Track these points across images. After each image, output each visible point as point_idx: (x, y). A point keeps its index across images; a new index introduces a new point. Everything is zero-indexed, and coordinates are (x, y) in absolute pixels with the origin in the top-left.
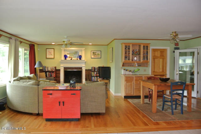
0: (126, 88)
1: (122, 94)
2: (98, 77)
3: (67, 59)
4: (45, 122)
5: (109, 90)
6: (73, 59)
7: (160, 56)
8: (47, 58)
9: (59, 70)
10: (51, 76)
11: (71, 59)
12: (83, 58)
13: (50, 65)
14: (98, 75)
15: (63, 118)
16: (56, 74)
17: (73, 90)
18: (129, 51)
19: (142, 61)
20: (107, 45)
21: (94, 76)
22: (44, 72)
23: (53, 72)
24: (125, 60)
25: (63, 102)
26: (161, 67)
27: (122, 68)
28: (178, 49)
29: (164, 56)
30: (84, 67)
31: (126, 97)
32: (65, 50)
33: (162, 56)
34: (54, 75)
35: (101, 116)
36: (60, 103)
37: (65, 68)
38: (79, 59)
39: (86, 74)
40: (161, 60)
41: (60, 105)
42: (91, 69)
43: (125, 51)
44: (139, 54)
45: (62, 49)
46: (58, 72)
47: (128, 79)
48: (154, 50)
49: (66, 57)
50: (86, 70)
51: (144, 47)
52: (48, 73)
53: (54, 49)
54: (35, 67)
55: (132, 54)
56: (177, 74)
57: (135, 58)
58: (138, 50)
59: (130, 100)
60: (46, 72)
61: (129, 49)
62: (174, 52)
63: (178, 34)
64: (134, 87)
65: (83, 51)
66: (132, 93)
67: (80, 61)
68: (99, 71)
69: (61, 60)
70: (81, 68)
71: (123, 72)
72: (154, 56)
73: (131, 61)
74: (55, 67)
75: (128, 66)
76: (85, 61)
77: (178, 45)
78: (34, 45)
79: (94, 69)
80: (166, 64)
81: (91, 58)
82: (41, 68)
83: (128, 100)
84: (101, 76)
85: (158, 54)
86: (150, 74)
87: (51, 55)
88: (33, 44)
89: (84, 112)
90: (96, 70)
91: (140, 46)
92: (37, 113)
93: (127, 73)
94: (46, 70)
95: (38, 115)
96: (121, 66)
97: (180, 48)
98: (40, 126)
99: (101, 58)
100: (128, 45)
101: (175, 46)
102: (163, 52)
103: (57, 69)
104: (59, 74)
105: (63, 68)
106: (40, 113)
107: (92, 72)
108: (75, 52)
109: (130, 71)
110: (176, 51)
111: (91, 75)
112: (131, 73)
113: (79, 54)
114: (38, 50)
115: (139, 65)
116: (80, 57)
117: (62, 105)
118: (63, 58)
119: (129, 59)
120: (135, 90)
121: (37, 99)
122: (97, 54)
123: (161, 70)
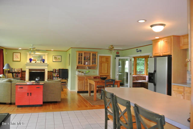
0: (79, 86)
1: (76, 90)
2: (59, 78)
3: (32, 62)
4: (17, 108)
5: (67, 88)
6: (37, 62)
7: (106, 61)
8: (13, 61)
9: (25, 71)
10: (17, 76)
11: (36, 62)
12: (46, 62)
13: (16, 67)
14: (58, 76)
15: (30, 104)
16: (22, 75)
17: (38, 85)
18: (82, 58)
19: (91, 64)
20: (66, 51)
21: (55, 77)
22: (11, 73)
23: (19, 73)
24: (79, 64)
25: (31, 93)
26: (106, 69)
27: (76, 70)
28: (118, 56)
29: (108, 61)
30: (47, 69)
31: (79, 92)
32: (30, 55)
33: (107, 61)
34: (20, 75)
35: (57, 104)
36: (28, 93)
37: (30, 70)
38: (42, 62)
39: (48, 75)
40: (106, 64)
41: (28, 95)
42: (52, 70)
43: (79, 57)
44: (90, 60)
45: (27, 53)
46: (24, 73)
47: (80, 79)
48: (101, 57)
49: (31, 60)
50: (48, 71)
51: (93, 54)
52: (14, 74)
53: (20, 53)
54: (4, 69)
55: (84, 60)
56: (117, 75)
57: (87, 63)
58: (89, 57)
59: (81, 94)
60: (13, 73)
61: (82, 55)
62: (115, 58)
63: (113, 47)
64: (84, 85)
65: (46, 55)
66: (83, 89)
67: (43, 64)
68: (59, 73)
69: (27, 63)
70: (44, 70)
71: (77, 73)
72: (101, 61)
73: (83, 64)
74: (21, 69)
75: (81, 69)
76: (48, 64)
77: (119, 54)
78: (3, 50)
79: (55, 71)
80: (110, 67)
81: (53, 62)
82: (9, 70)
83: (80, 94)
84: (61, 76)
85: (104, 60)
86: (98, 75)
87: (18, 58)
88: (2, 48)
89: (45, 101)
90: (57, 72)
91: (90, 53)
92: (10, 102)
93: (80, 74)
94: (13, 71)
95: (11, 104)
96: (76, 68)
97: (120, 56)
98: (13, 110)
99: (61, 62)
100: (81, 53)
101: (117, 54)
102: (108, 58)
103: (23, 70)
104: (25, 74)
105: (28, 69)
106: (12, 102)
107: (53, 73)
108: (39, 56)
109: (83, 72)
110: (116, 58)
111: (53, 75)
112: (83, 74)
113: (42, 58)
114: (6, 54)
115: (90, 68)
116: (43, 61)
117: (30, 96)
118: (28, 61)
119: (82, 64)
120: (85, 87)
121: (10, 92)
122: (58, 58)
123: (106, 72)
